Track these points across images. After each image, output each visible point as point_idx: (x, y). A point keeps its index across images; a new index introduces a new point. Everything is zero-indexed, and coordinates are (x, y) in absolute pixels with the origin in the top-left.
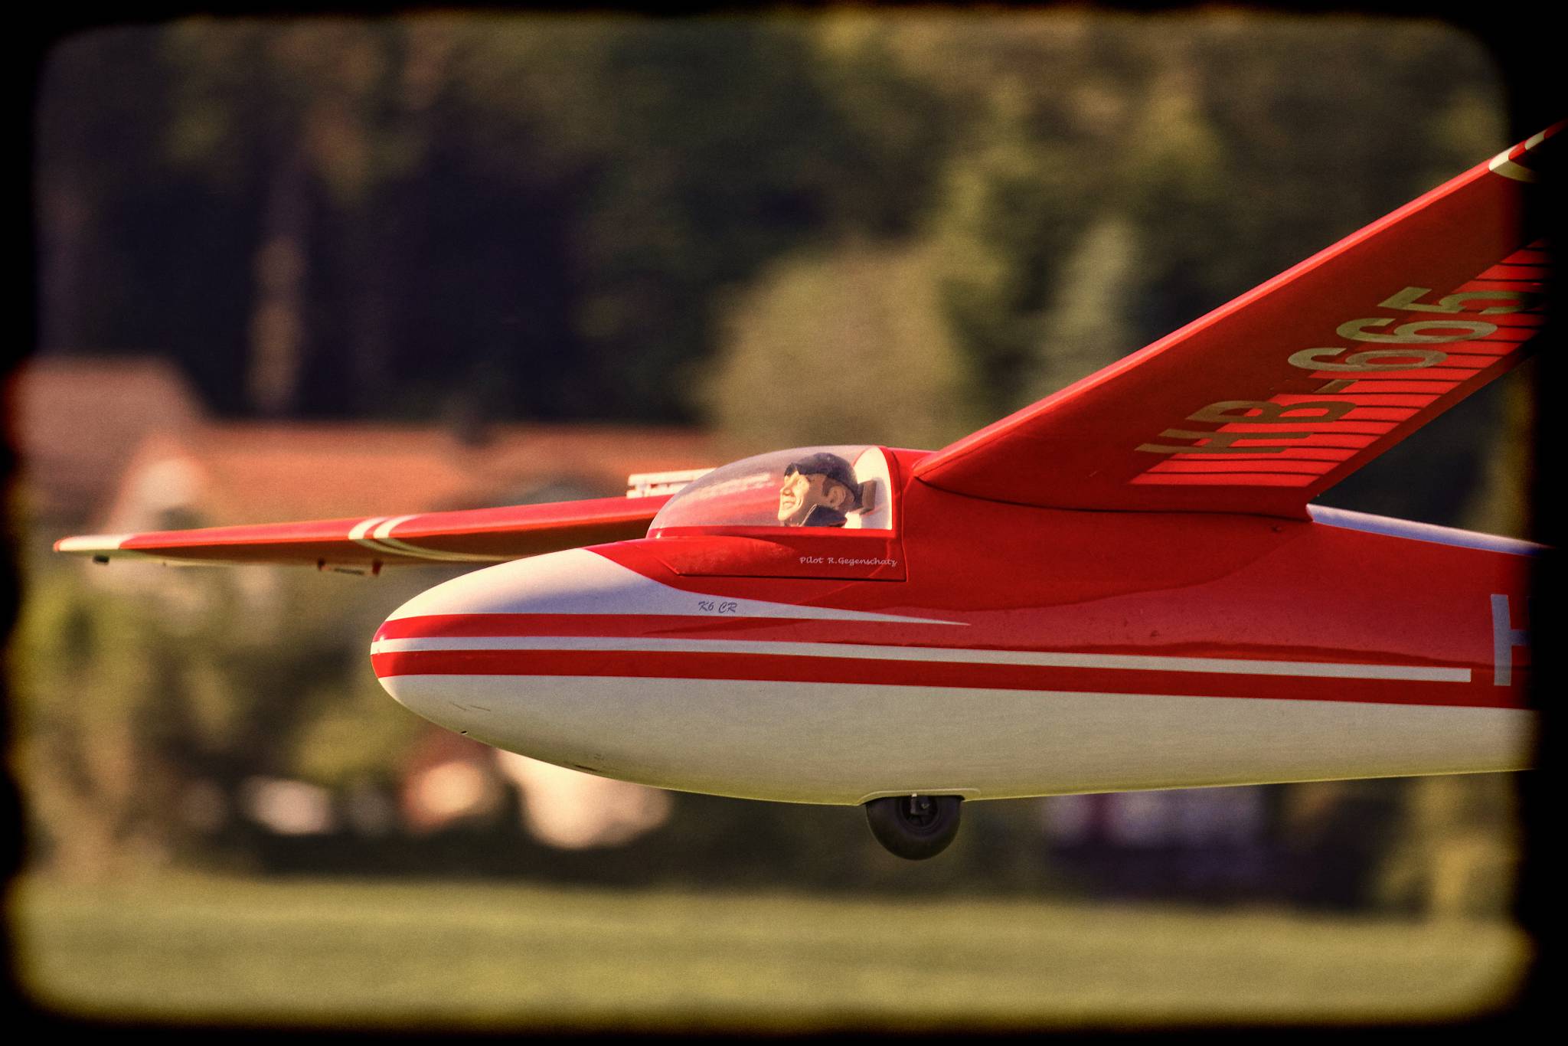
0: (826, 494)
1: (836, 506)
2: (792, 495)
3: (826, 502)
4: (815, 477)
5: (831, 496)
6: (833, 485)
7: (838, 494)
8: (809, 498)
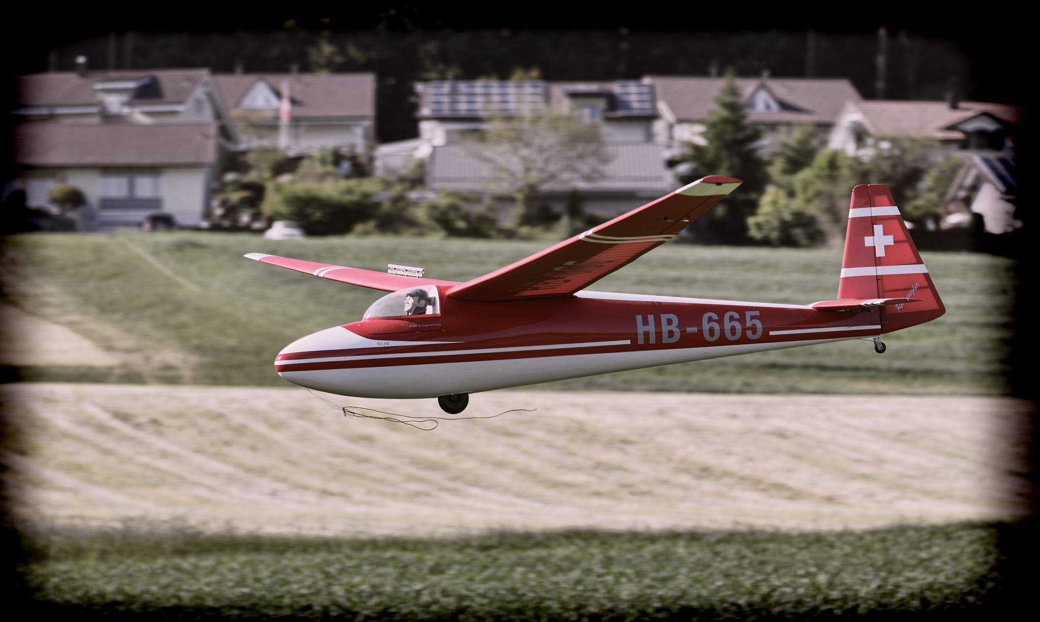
0: (419, 302)
1: (422, 306)
2: (408, 303)
3: (419, 305)
4: (414, 298)
5: (420, 303)
6: (421, 300)
7: (423, 302)
8: (414, 305)
